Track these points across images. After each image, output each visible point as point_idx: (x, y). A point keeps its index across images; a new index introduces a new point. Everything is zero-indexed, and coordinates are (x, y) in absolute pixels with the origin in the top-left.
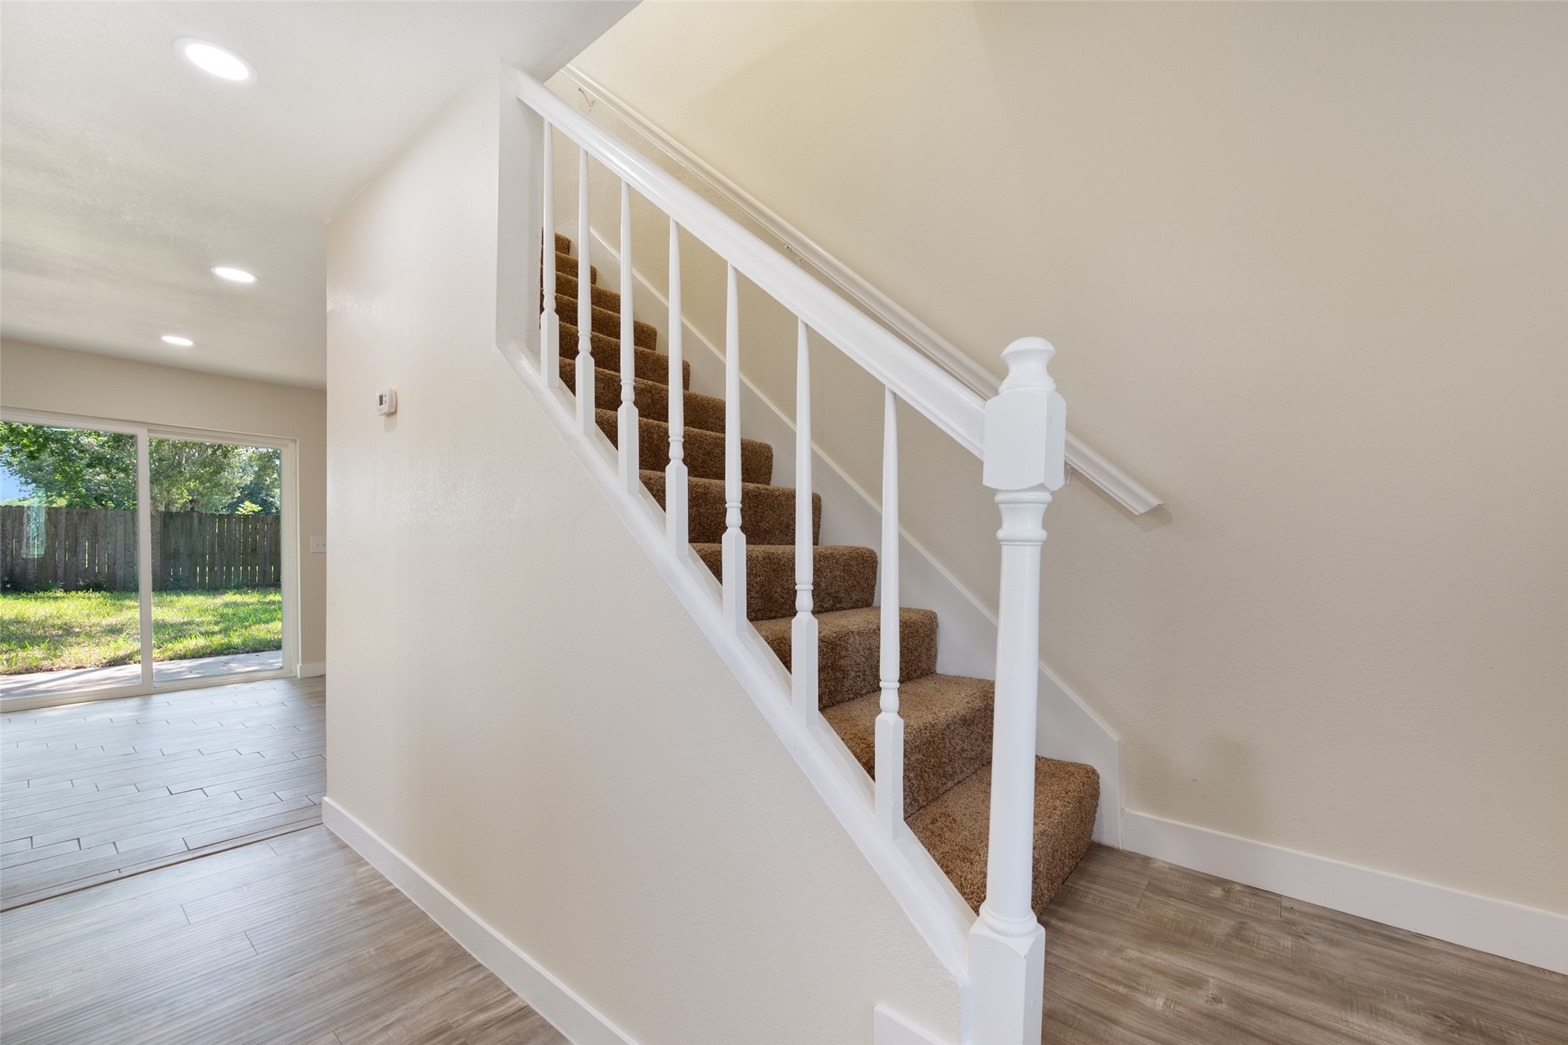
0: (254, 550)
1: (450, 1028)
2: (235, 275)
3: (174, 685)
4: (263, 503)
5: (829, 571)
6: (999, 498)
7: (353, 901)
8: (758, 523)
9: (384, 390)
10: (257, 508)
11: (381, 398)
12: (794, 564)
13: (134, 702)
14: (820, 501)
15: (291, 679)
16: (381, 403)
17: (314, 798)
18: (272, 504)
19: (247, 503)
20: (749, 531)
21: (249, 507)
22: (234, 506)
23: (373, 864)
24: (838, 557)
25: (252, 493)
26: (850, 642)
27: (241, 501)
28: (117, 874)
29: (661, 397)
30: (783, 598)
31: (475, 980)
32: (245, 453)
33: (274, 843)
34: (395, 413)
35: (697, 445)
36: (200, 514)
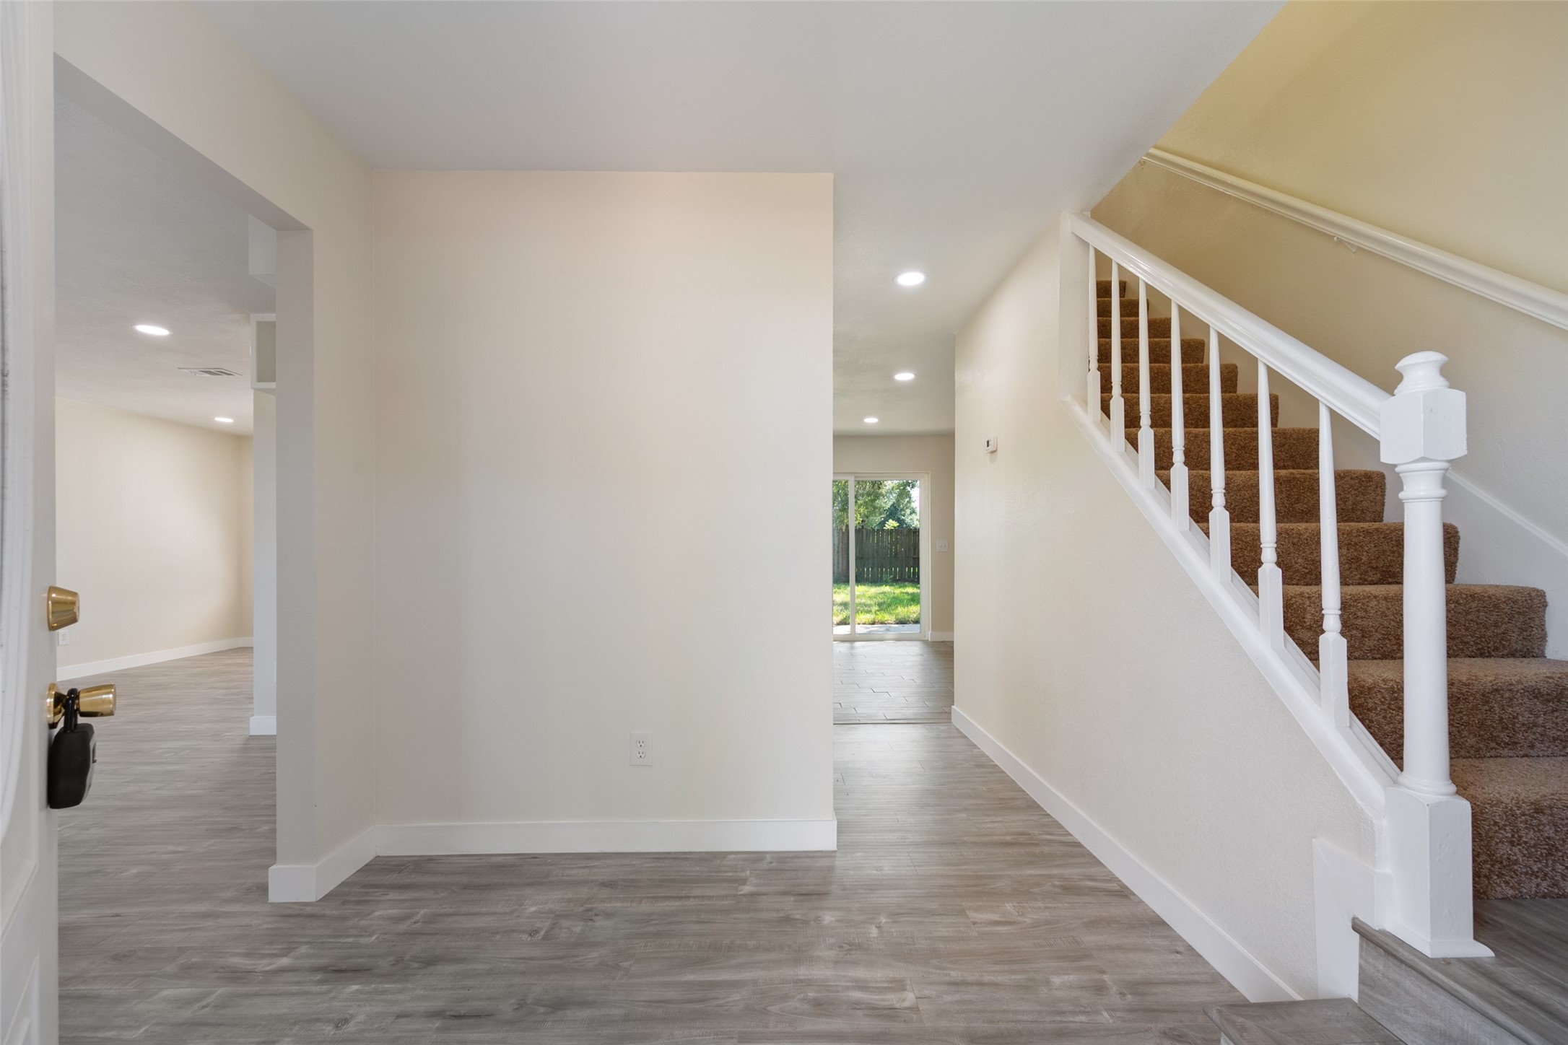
0: (896, 555)
1: (1030, 834)
2: (905, 377)
3: (867, 638)
4: (898, 520)
5: (1373, 545)
6: (1397, 469)
7: (972, 763)
8: (1292, 504)
9: (990, 437)
10: (896, 524)
11: (988, 442)
12: (1319, 538)
13: (847, 645)
14: (1385, 478)
15: (925, 642)
16: (988, 446)
17: (946, 710)
18: (903, 520)
19: (890, 521)
20: (1281, 513)
21: (892, 524)
22: (883, 523)
23: (982, 749)
24: (1388, 532)
25: (893, 513)
26: (1370, 605)
27: (886, 520)
28: (858, 722)
29: (1199, 405)
30: (1306, 568)
31: (1045, 820)
32: (889, 484)
33: (928, 726)
34: (996, 451)
35: (1230, 442)
36: (867, 530)
